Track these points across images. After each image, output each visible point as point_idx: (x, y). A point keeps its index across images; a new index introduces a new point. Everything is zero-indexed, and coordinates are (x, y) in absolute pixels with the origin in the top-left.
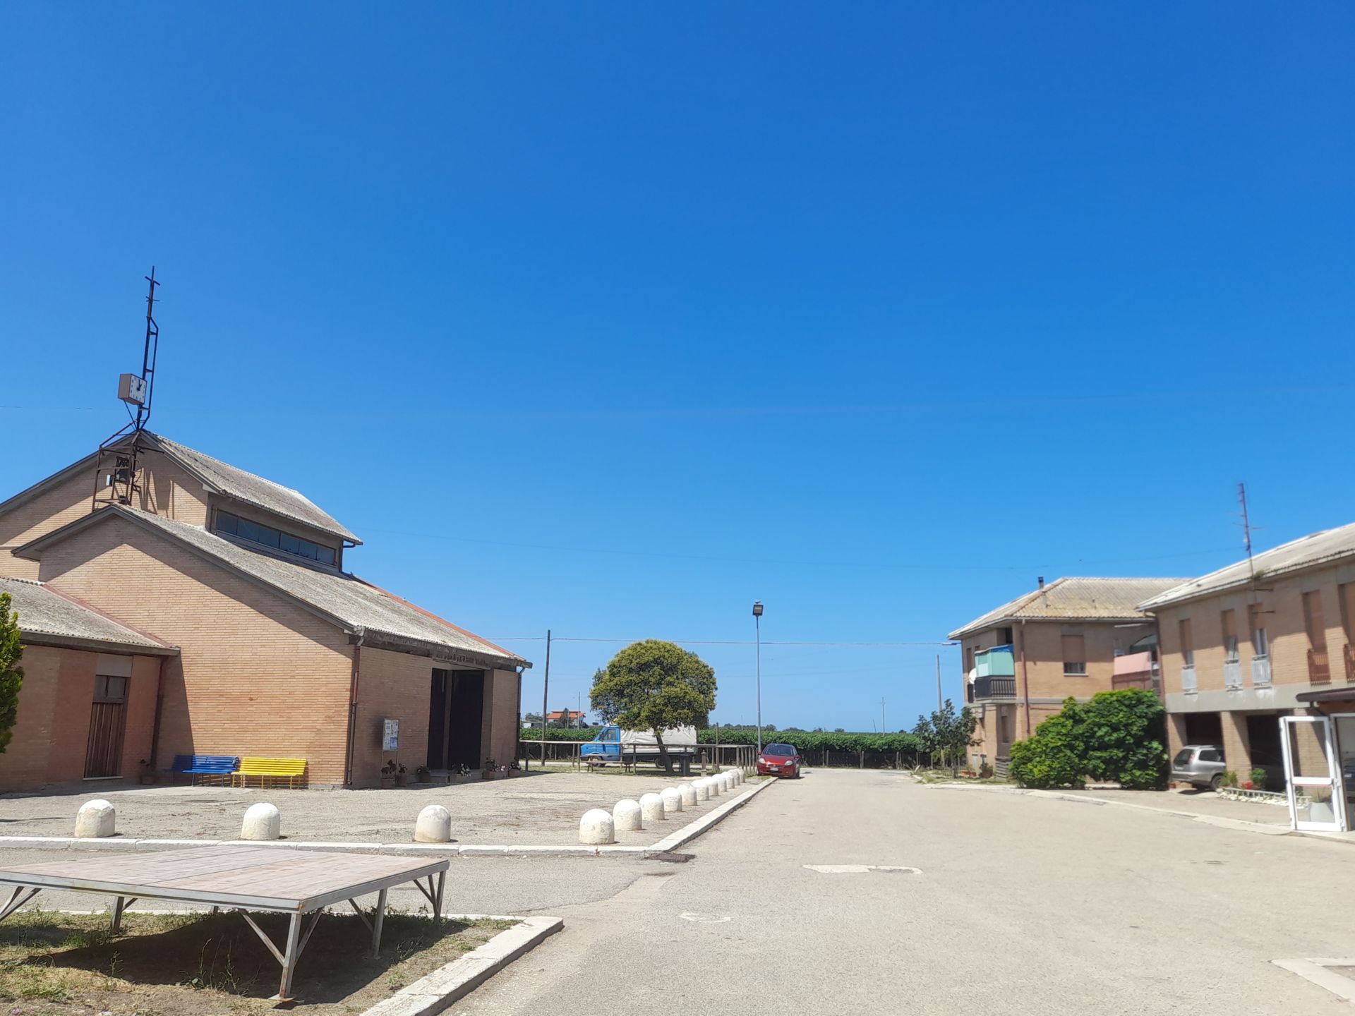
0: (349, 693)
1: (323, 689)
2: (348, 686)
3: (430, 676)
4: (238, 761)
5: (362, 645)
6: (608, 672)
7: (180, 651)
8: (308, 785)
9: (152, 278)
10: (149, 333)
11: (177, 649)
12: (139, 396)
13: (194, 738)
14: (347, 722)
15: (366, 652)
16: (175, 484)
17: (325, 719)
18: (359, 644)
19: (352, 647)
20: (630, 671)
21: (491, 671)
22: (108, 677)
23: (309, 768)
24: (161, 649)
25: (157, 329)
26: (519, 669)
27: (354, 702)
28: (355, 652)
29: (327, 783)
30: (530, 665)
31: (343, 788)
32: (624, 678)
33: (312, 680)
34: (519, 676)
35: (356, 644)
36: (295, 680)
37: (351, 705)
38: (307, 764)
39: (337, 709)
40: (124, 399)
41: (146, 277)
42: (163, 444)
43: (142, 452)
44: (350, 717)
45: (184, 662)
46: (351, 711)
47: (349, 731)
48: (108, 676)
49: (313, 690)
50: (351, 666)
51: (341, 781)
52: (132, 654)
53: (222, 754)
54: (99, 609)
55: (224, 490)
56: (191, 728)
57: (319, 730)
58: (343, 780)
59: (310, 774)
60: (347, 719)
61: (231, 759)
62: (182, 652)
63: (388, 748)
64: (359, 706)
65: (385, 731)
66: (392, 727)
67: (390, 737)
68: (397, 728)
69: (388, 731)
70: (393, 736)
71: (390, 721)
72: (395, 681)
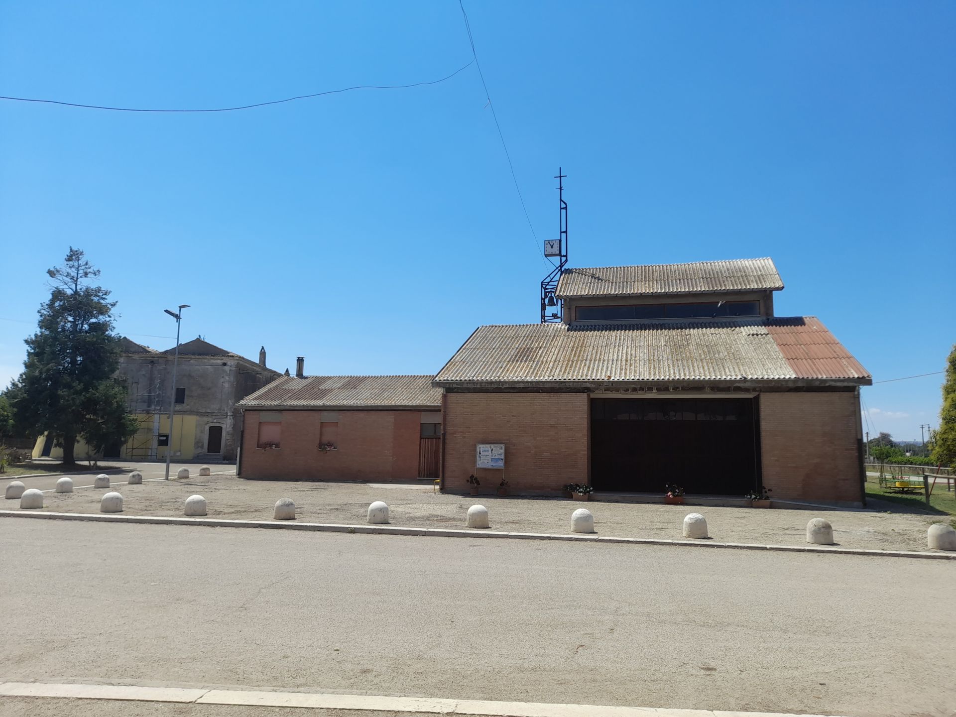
3: (585, 408)
5: (448, 392)
63: (488, 466)
64: (455, 436)
65: (480, 453)
66: (492, 450)
67: (489, 458)
68: (502, 451)
69: (486, 453)
70: (497, 458)
71: (488, 446)
72: (513, 416)
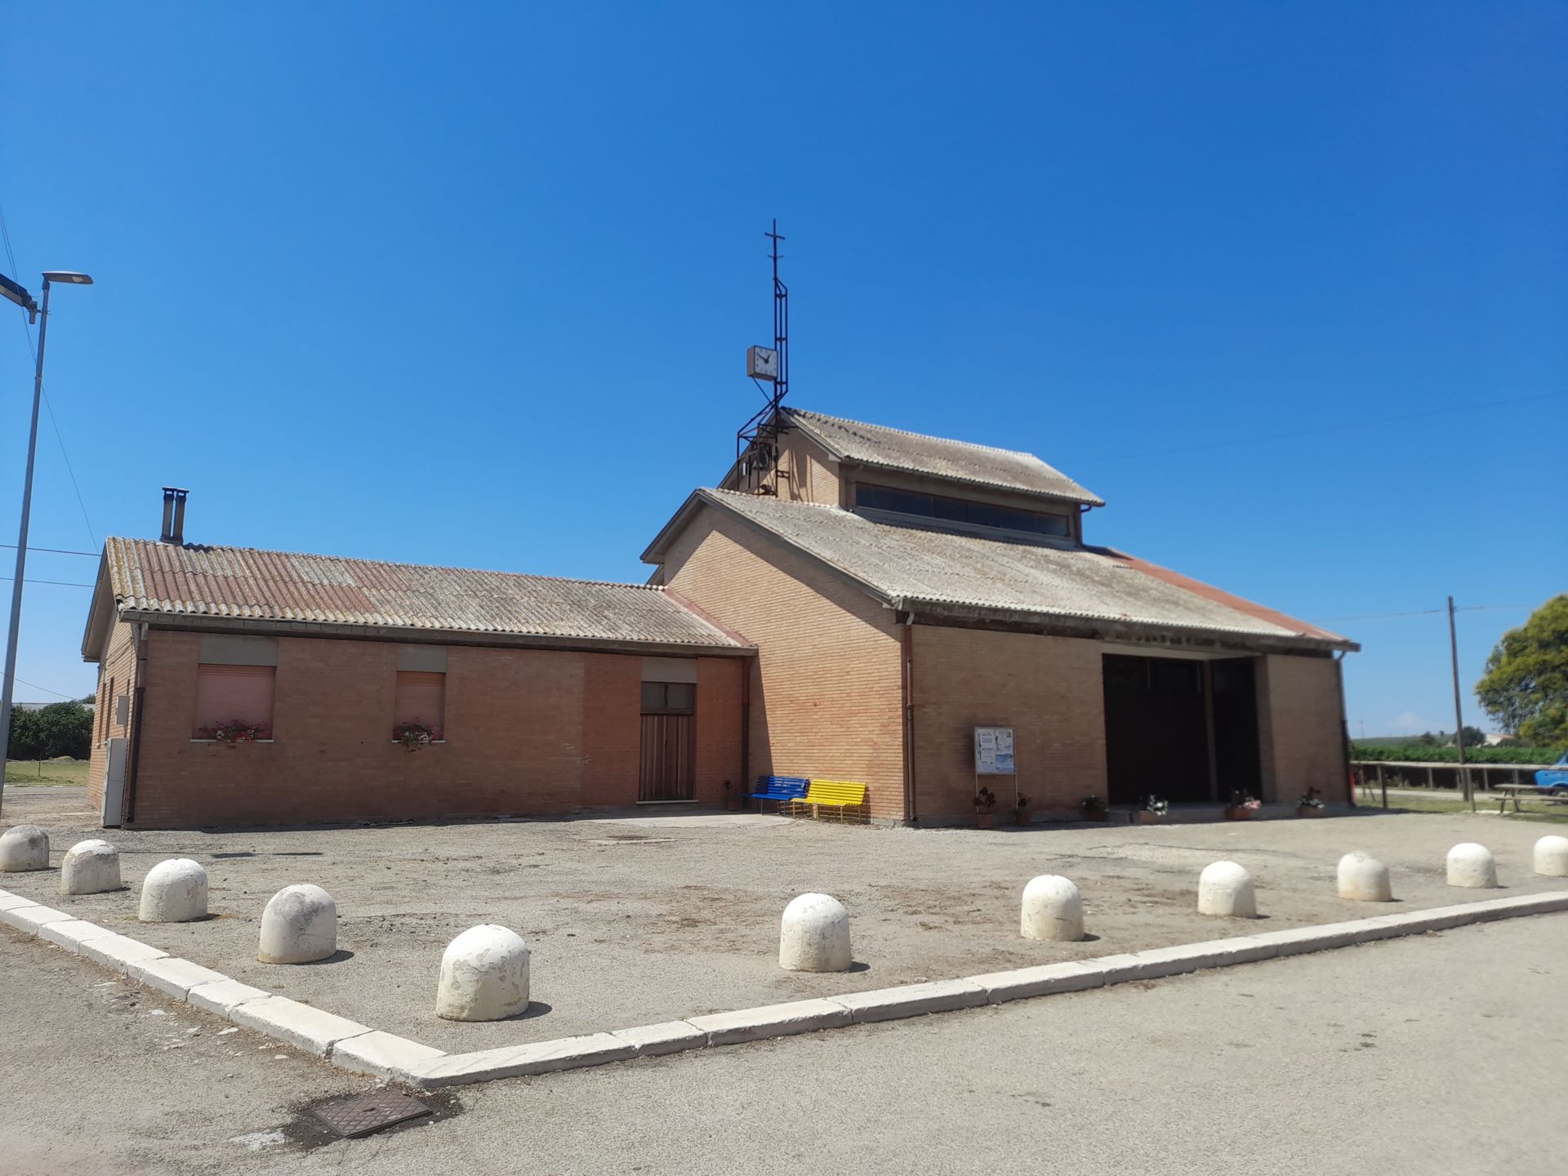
0: (900, 691)
1: (877, 687)
2: (900, 683)
3: (1100, 664)
4: (808, 784)
5: (913, 623)
6: (1504, 652)
7: (757, 650)
8: (870, 817)
9: (775, 232)
10: (776, 296)
11: (756, 647)
12: (771, 369)
13: (772, 755)
14: (901, 732)
15: (922, 633)
16: (813, 460)
17: (880, 728)
18: (909, 622)
19: (900, 626)
20: (1544, 645)
21: (1263, 658)
22: (666, 685)
23: (871, 796)
24: (736, 649)
25: (786, 290)
26: (1337, 654)
27: (909, 704)
28: (905, 634)
29: (888, 817)
30: (1355, 647)
31: (903, 826)
32: (1532, 658)
33: (865, 675)
34: (1337, 666)
35: (905, 622)
36: (850, 677)
37: (905, 708)
38: (867, 789)
39: (890, 714)
40: (751, 376)
41: (767, 234)
42: (796, 416)
43: (786, 433)
44: (905, 724)
45: (762, 663)
46: (905, 717)
47: (905, 744)
48: (665, 683)
49: (867, 690)
50: (900, 654)
51: (900, 816)
52: (696, 657)
53: (796, 775)
54: (702, 609)
55: (848, 457)
56: (769, 743)
57: (876, 743)
58: (903, 813)
59: (871, 804)
60: (901, 728)
61: (801, 781)
62: (760, 651)
63: (992, 770)
64: (925, 710)
65: (980, 746)
66: (996, 739)
67: (993, 754)
68: (1010, 741)
69: (989, 745)
70: (1003, 753)
71: (991, 731)
72: (1010, 675)
